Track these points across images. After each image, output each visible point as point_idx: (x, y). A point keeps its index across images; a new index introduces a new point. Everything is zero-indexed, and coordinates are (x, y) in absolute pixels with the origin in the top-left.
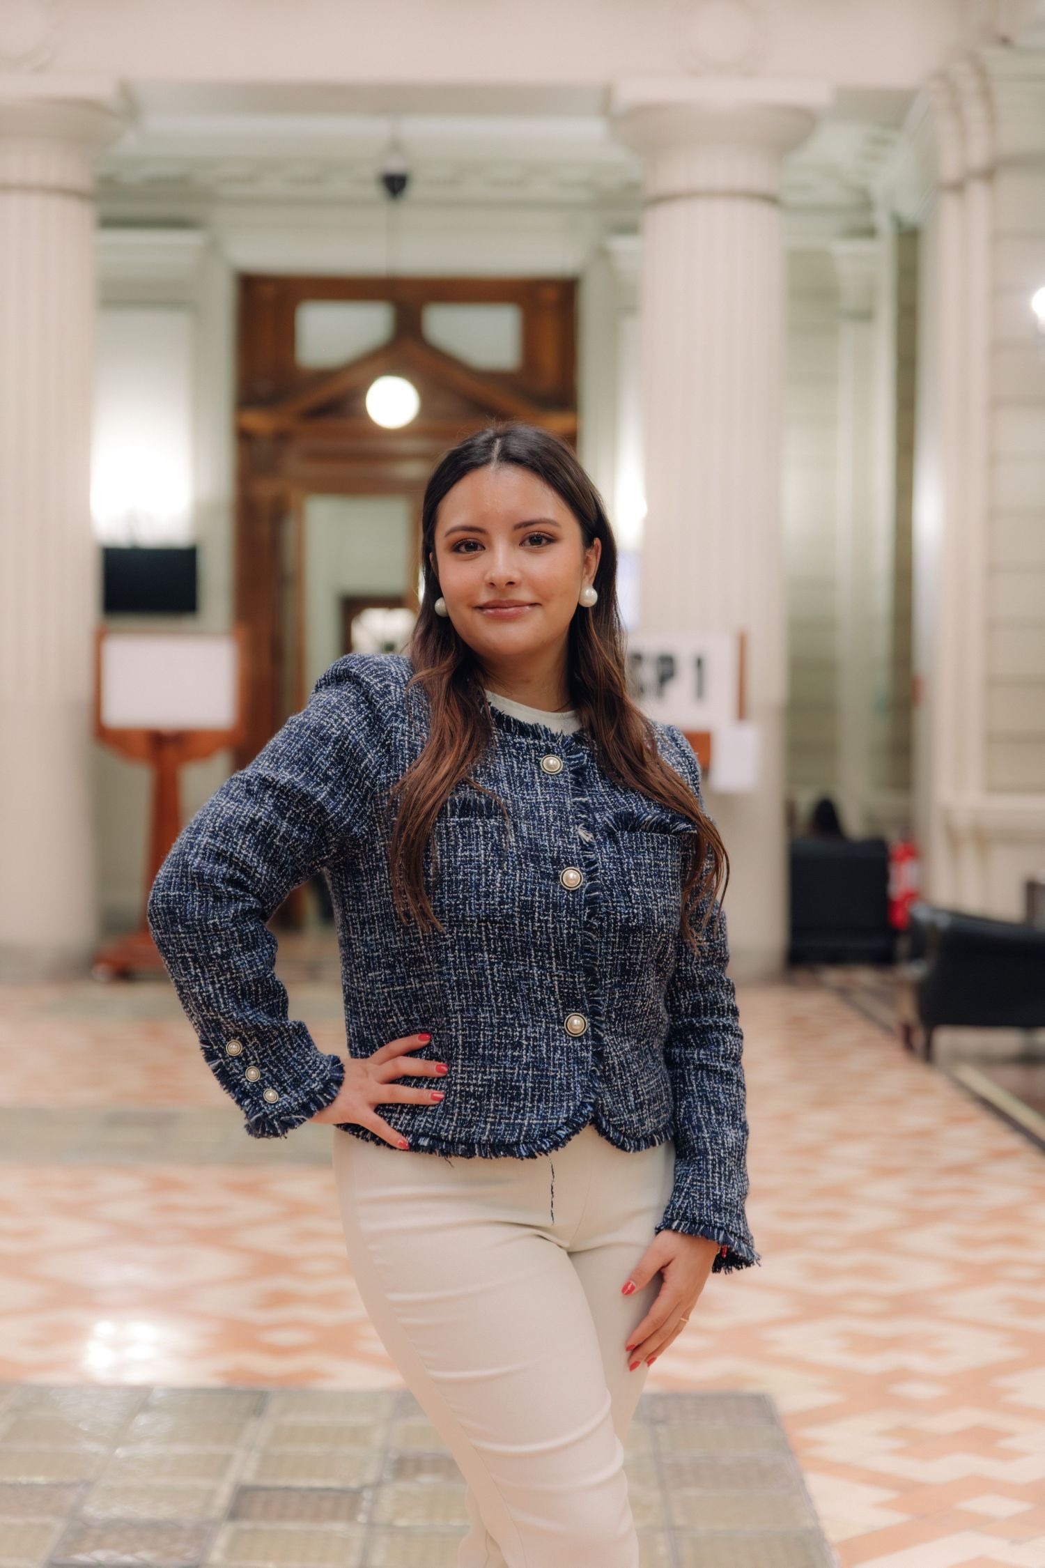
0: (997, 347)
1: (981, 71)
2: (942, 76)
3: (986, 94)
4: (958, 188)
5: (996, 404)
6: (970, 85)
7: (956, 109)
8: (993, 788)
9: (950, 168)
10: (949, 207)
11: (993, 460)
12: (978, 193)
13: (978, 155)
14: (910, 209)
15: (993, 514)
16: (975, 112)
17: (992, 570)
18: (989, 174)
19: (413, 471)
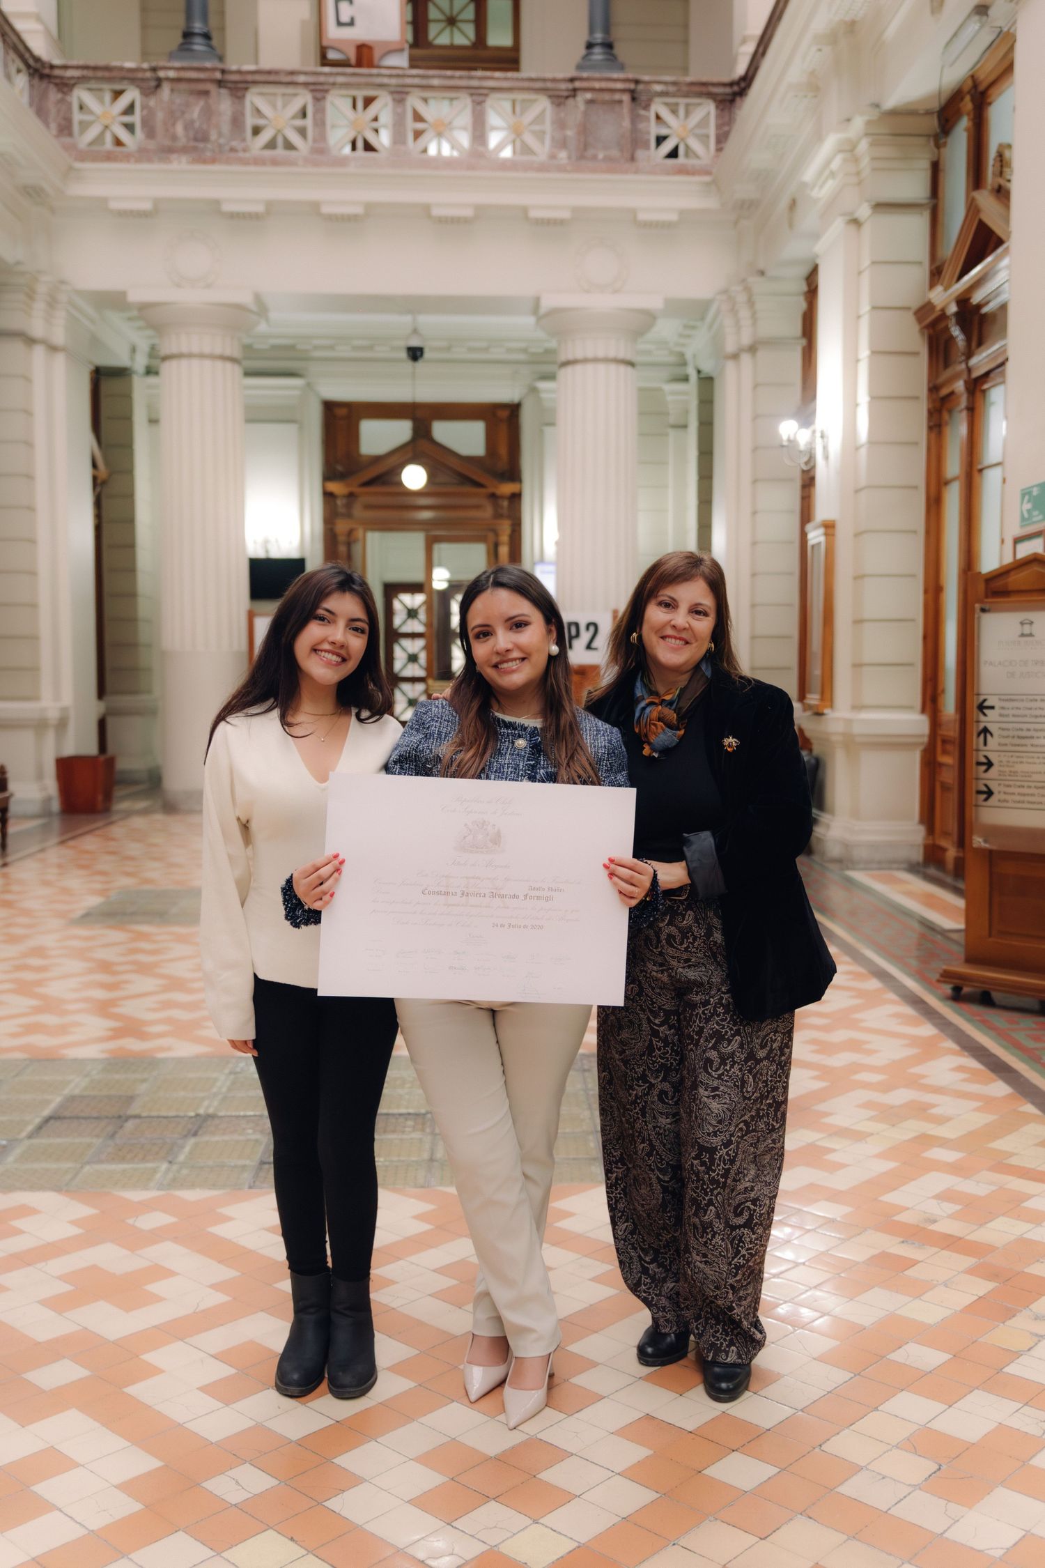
0: (755, 449)
1: (748, 289)
2: (725, 291)
3: (751, 303)
4: (735, 357)
5: (755, 481)
6: (741, 298)
7: (734, 311)
9: (730, 347)
10: (730, 366)
11: (754, 513)
12: (746, 359)
13: (746, 340)
14: (708, 367)
15: (754, 543)
16: (744, 313)
18: (752, 349)
19: (426, 515)
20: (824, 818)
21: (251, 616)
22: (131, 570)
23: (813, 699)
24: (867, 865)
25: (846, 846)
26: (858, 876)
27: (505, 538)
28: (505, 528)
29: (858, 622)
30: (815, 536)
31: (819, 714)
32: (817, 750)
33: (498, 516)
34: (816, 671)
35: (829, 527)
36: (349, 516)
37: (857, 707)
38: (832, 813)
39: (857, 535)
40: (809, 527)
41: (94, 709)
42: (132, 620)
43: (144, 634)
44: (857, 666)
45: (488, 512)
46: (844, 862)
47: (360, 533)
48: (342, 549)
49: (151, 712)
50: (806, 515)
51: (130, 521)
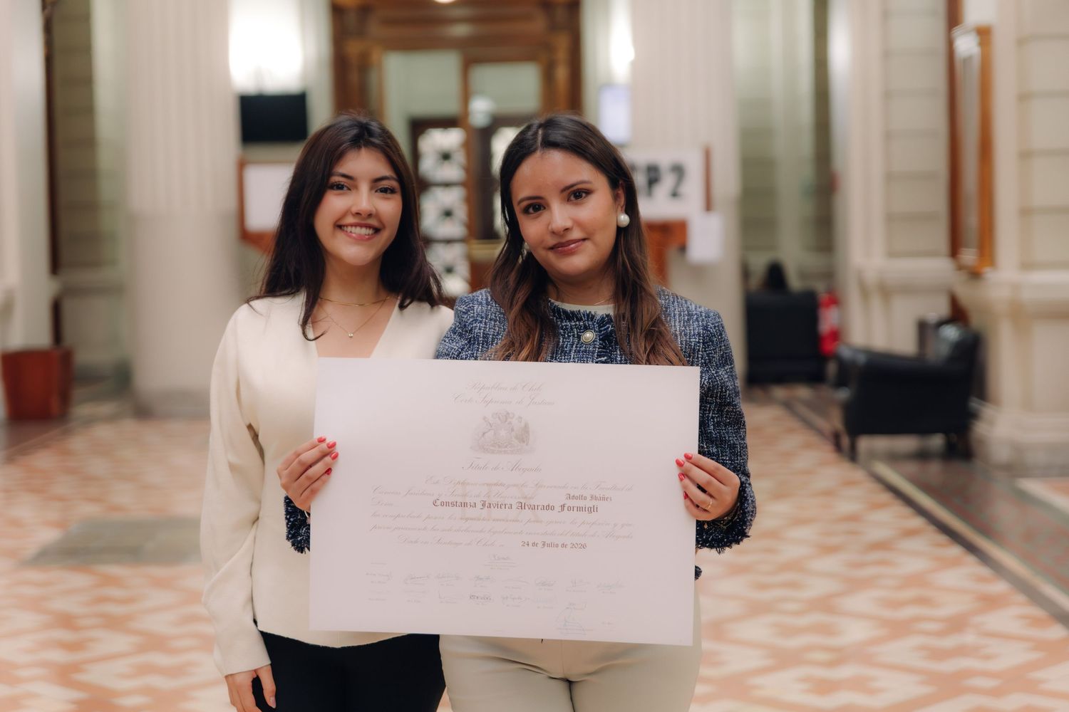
8: (892, 254)
11: (886, 15)
15: (887, 55)
17: (887, 95)
19: (461, 30)
20: (987, 411)
21: (242, 165)
22: (88, 110)
23: (969, 256)
24: (1045, 472)
25: (1018, 448)
26: (1034, 487)
27: (562, 55)
28: (562, 43)
29: (1025, 155)
30: (966, 45)
31: (975, 275)
32: (976, 321)
33: (553, 27)
34: (971, 220)
35: (984, 34)
36: (361, 33)
37: (1027, 265)
38: (997, 403)
39: (1021, 42)
40: (957, 32)
41: (44, 288)
42: (90, 174)
43: (106, 190)
44: (1026, 212)
45: (538, 24)
46: (1016, 469)
47: (375, 56)
48: (354, 77)
49: (116, 291)
50: (953, 16)
51: (85, 49)
